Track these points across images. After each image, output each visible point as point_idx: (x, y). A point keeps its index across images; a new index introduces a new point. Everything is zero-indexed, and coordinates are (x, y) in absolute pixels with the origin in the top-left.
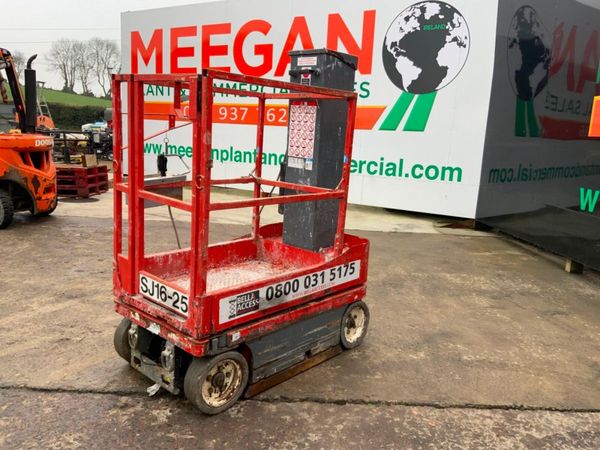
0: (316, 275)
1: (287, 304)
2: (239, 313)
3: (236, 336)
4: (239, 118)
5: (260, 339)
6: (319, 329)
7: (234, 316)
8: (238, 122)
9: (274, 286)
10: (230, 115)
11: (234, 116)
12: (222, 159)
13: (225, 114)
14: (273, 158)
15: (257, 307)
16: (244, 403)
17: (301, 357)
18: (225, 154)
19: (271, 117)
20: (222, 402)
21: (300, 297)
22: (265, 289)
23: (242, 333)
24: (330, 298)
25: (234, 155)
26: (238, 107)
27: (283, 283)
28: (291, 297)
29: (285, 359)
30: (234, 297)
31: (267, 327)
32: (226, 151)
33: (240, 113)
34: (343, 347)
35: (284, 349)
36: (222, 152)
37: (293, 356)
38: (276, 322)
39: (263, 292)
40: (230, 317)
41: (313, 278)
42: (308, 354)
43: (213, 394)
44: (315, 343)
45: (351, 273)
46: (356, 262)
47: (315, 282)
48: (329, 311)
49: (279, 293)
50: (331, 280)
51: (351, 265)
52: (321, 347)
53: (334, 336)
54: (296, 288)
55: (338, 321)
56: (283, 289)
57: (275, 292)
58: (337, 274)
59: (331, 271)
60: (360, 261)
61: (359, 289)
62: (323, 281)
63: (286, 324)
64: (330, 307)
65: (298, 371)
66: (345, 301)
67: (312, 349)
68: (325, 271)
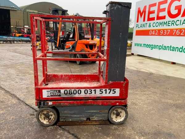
0: (91, 90)
1: (75, 98)
2: (51, 96)
3: (50, 103)
4: (167, 34)
5: (62, 107)
6: (94, 111)
7: (49, 96)
8: (166, 35)
9: (68, 90)
10: (164, 33)
11: (165, 33)
12: (159, 49)
13: (162, 32)
14: (177, 49)
15: (60, 95)
16: (55, 126)
17: (85, 119)
18: (160, 47)
19: (178, 33)
20: (47, 123)
21: (80, 96)
22: (64, 90)
23: (53, 103)
24: (101, 101)
25: (163, 47)
26: (167, 30)
27: (73, 90)
28: (77, 95)
29: (75, 117)
30: (49, 90)
31: (65, 104)
32: (161, 46)
33: (167, 32)
34: (110, 122)
35: (74, 114)
36: (160, 46)
38: (70, 103)
39: (62, 91)
40: (47, 96)
41: (89, 91)
42: (88, 119)
43: (46, 119)
44: (93, 116)
45: (113, 93)
46: (116, 89)
47: (90, 93)
48: (100, 106)
49: (70, 93)
50: (100, 93)
51: (113, 90)
52: (96, 119)
53: (104, 116)
54: (79, 93)
55: (106, 111)
56: (72, 92)
57: (68, 92)
58: (104, 92)
59: (100, 90)
60: (119, 89)
61: (119, 101)
62: (95, 93)
63: (75, 105)
64: (101, 104)
65: (83, 124)
66: (111, 104)
67: (91, 118)
68: (97, 89)
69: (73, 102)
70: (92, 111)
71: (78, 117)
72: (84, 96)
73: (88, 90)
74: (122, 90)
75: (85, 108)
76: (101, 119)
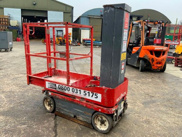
0: (77, 90)
1: (65, 93)
2: (51, 87)
6: (80, 111)
9: (61, 85)
15: (55, 89)
16: (53, 114)
17: (73, 116)
21: (69, 93)
23: (51, 93)
24: (85, 102)
27: (64, 86)
28: (67, 92)
29: (66, 111)
30: (49, 82)
31: (59, 97)
34: (93, 127)
35: (65, 108)
37: (69, 112)
38: (62, 97)
39: (57, 85)
40: (48, 87)
41: (75, 90)
42: (75, 116)
43: (49, 106)
44: (79, 115)
45: (95, 98)
46: (98, 94)
47: (76, 92)
48: (84, 107)
49: (62, 88)
50: (84, 95)
51: (95, 94)
52: (81, 119)
53: (88, 119)
54: (68, 90)
55: (90, 114)
56: (64, 88)
57: (61, 87)
58: (88, 94)
59: (84, 91)
60: (101, 95)
61: (102, 107)
62: (80, 94)
63: (66, 100)
64: (85, 106)
65: (71, 120)
66: (93, 108)
67: (77, 116)
68: (81, 90)
69: (64, 97)
70: (78, 110)
71: (68, 112)
72: (72, 94)
73: (75, 88)
74: (104, 97)
75: (72, 105)
76: (85, 120)
